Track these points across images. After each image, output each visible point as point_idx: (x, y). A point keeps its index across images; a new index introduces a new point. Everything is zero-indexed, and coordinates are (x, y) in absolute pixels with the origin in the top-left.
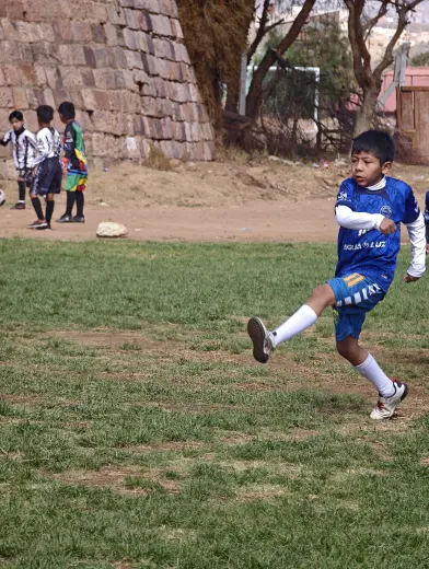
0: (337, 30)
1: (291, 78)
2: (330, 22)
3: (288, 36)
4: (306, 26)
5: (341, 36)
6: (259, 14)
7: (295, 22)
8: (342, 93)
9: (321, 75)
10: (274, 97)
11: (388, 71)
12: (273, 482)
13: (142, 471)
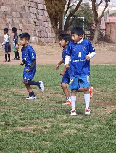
0: (89, 7)
1: (76, 20)
2: (87, 5)
3: (75, 9)
4: (80, 6)
5: (90, 9)
6: (67, 3)
7: (77, 5)
8: (90, 24)
9: (85, 19)
10: (72, 26)
11: (103, 18)
12: (73, 129)
13: (37, 127)
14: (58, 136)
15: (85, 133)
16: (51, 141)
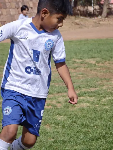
10: (81, 1)
12: (86, 102)
13: (51, 102)
14: (71, 110)
15: (98, 105)
16: (64, 115)
